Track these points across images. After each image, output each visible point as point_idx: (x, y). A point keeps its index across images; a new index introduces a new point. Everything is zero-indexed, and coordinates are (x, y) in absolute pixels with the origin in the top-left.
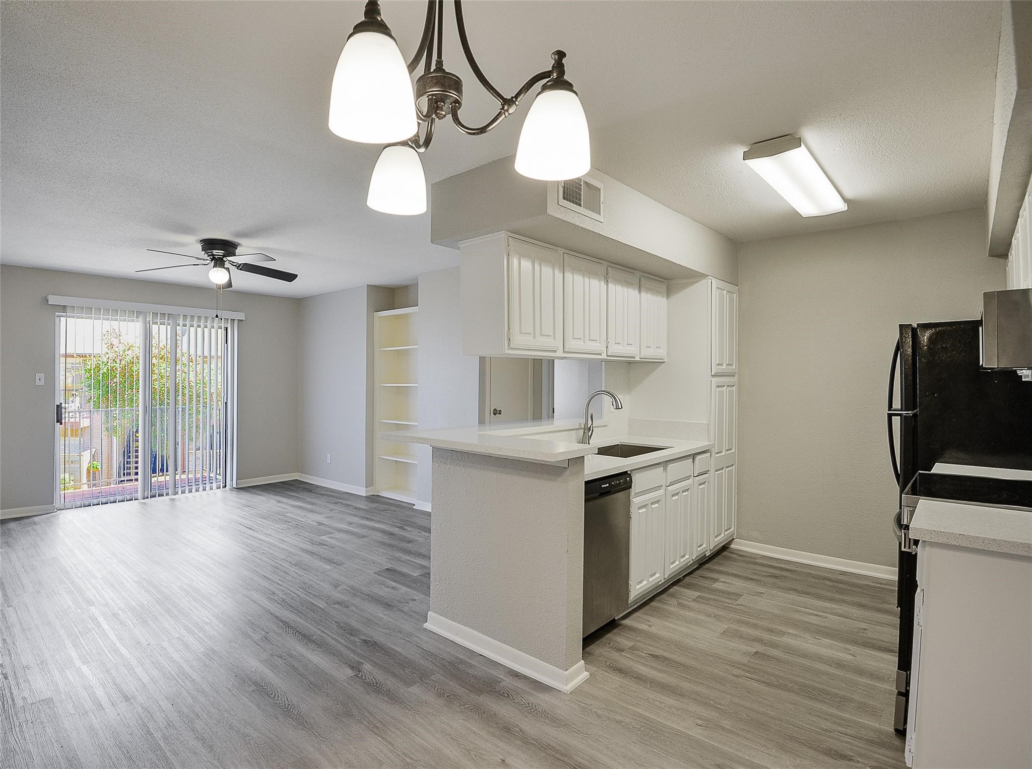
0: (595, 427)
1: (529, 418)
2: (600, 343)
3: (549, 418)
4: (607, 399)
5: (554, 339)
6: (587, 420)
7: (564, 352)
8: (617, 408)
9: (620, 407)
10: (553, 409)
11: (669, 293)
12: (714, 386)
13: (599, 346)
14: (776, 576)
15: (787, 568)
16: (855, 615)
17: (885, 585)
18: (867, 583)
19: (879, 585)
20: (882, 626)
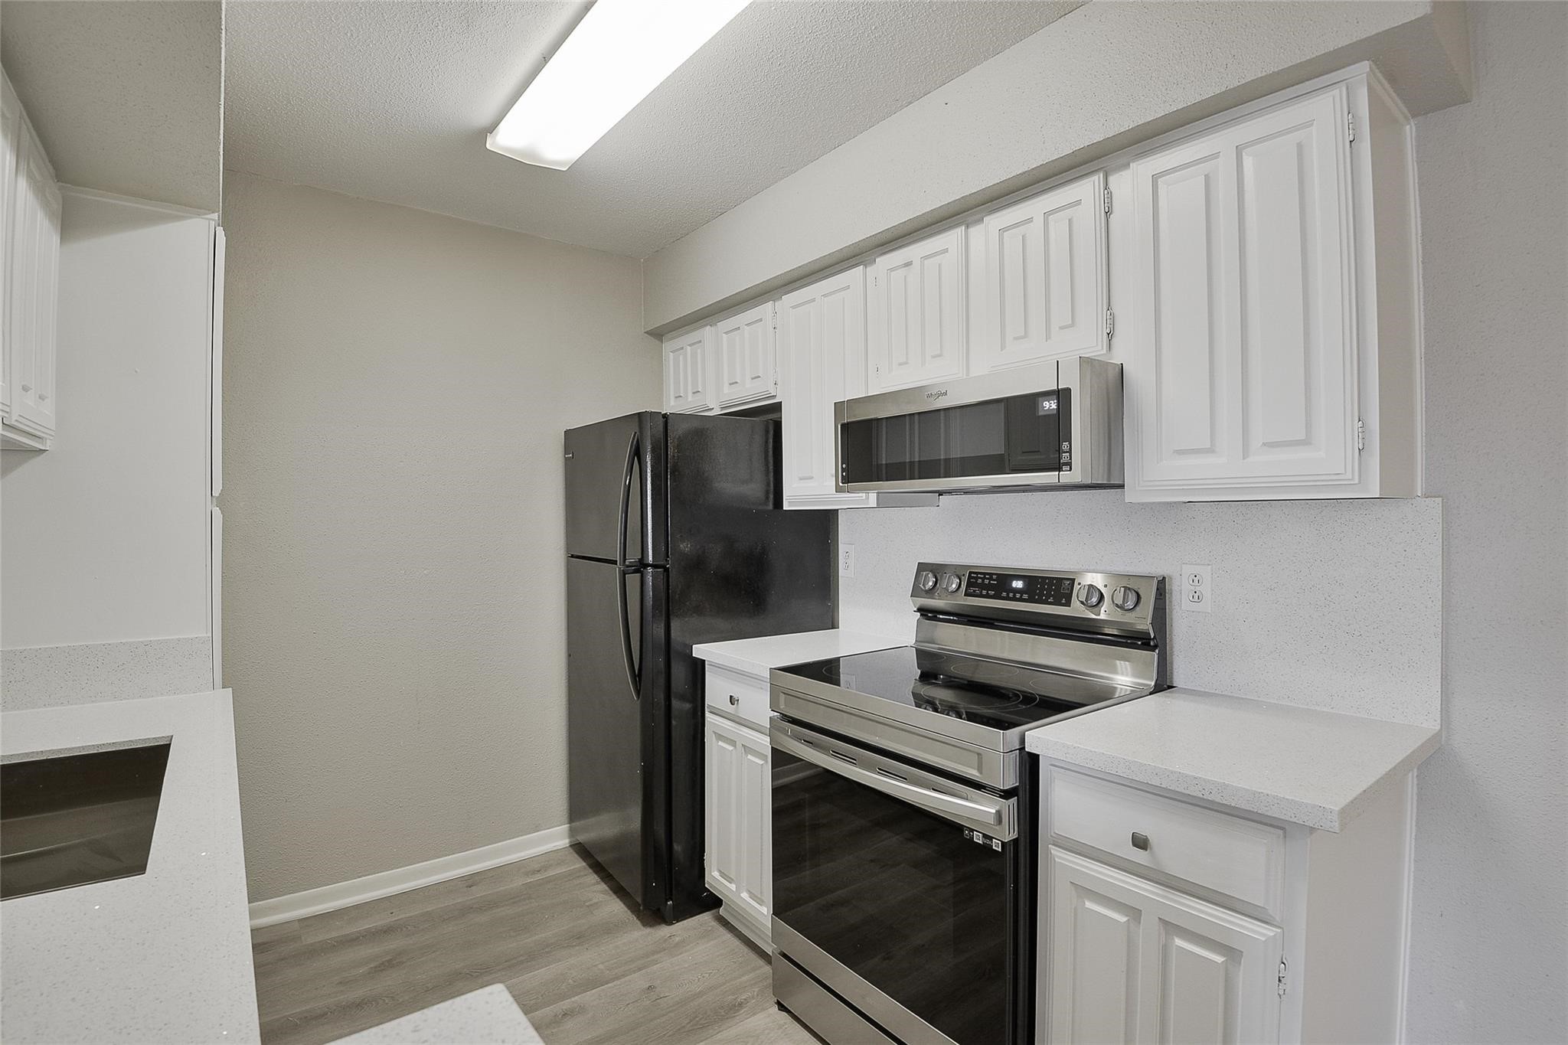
14: (388, 961)
15: (380, 923)
16: (601, 966)
17: (545, 868)
18: (518, 882)
19: (538, 877)
20: (656, 962)
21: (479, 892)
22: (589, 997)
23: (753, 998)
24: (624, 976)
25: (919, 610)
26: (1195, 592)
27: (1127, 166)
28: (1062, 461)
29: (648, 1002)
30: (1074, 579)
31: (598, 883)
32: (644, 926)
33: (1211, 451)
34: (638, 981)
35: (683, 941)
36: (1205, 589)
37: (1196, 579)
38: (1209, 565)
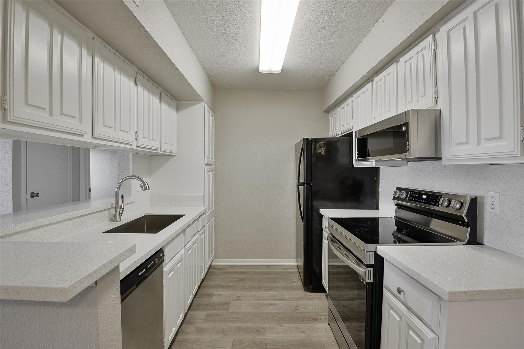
0: (125, 205)
1: (69, 201)
2: (130, 134)
3: (86, 199)
4: (136, 183)
5: (80, 121)
6: (118, 201)
7: (93, 138)
8: (145, 189)
9: (148, 189)
10: (90, 189)
11: (178, 108)
12: (206, 171)
13: (130, 138)
14: (241, 279)
15: (243, 271)
16: (287, 297)
17: (287, 269)
18: (280, 270)
19: (285, 270)
20: (302, 300)
21: (268, 270)
22: (280, 303)
23: (323, 319)
24: (292, 301)
25: (397, 204)
26: (493, 204)
27: (439, 30)
28: (407, 149)
29: (294, 309)
30: (442, 196)
31: (299, 276)
32: (304, 291)
33: (467, 143)
34: (294, 303)
35: (313, 298)
36: (497, 203)
37: (493, 199)
38: (498, 192)
